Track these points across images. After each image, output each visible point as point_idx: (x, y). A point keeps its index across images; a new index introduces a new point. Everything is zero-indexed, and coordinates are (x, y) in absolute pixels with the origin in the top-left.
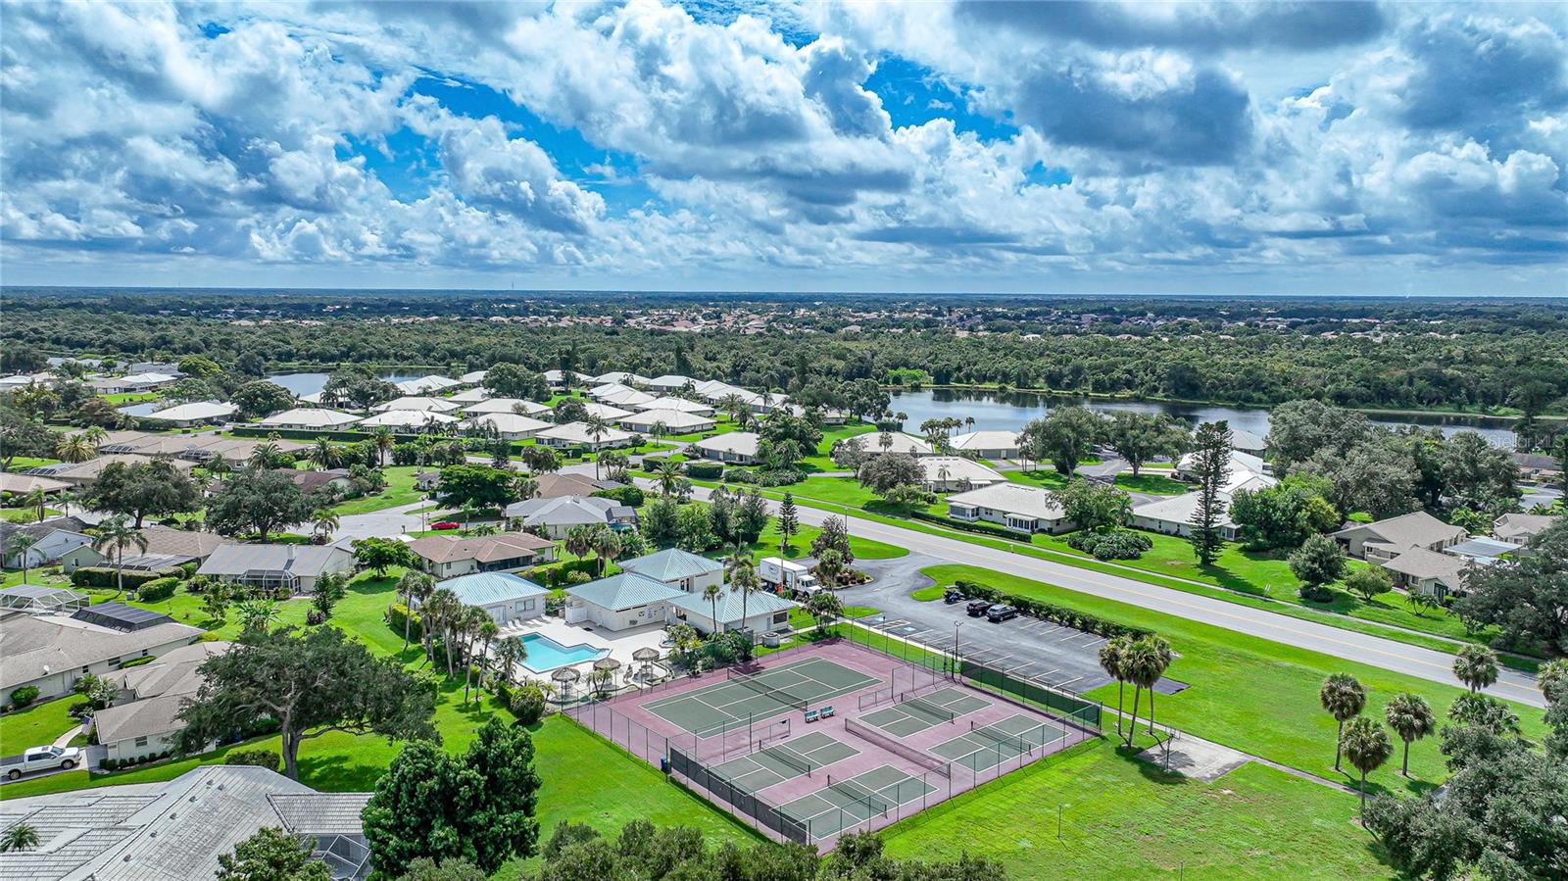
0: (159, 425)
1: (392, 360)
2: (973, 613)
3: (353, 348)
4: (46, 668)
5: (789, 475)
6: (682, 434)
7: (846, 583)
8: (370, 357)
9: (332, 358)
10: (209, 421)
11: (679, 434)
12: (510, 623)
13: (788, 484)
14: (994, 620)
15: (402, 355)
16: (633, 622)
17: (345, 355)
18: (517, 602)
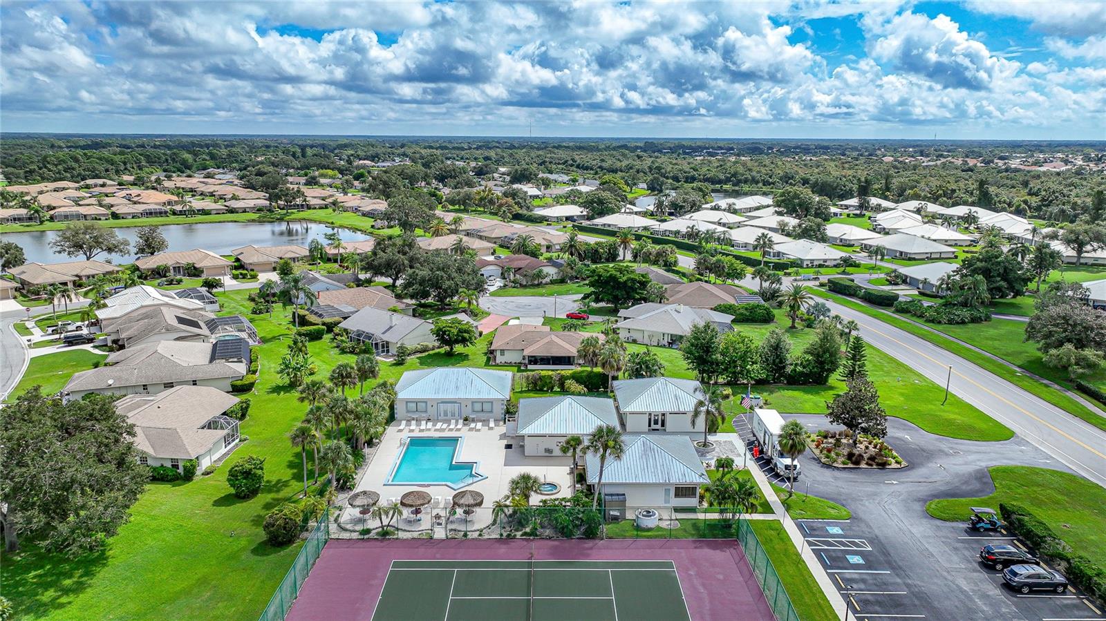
0: (535, 218)
1: (760, 185)
2: (989, 563)
3: (734, 175)
4: (110, 382)
5: (965, 313)
6: (914, 259)
7: (857, 463)
8: (746, 181)
9: (720, 182)
10: (568, 218)
11: (910, 259)
12: (453, 422)
13: (958, 323)
14: (1011, 588)
15: (768, 181)
16: (548, 451)
17: (727, 181)
18: (474, 402)
